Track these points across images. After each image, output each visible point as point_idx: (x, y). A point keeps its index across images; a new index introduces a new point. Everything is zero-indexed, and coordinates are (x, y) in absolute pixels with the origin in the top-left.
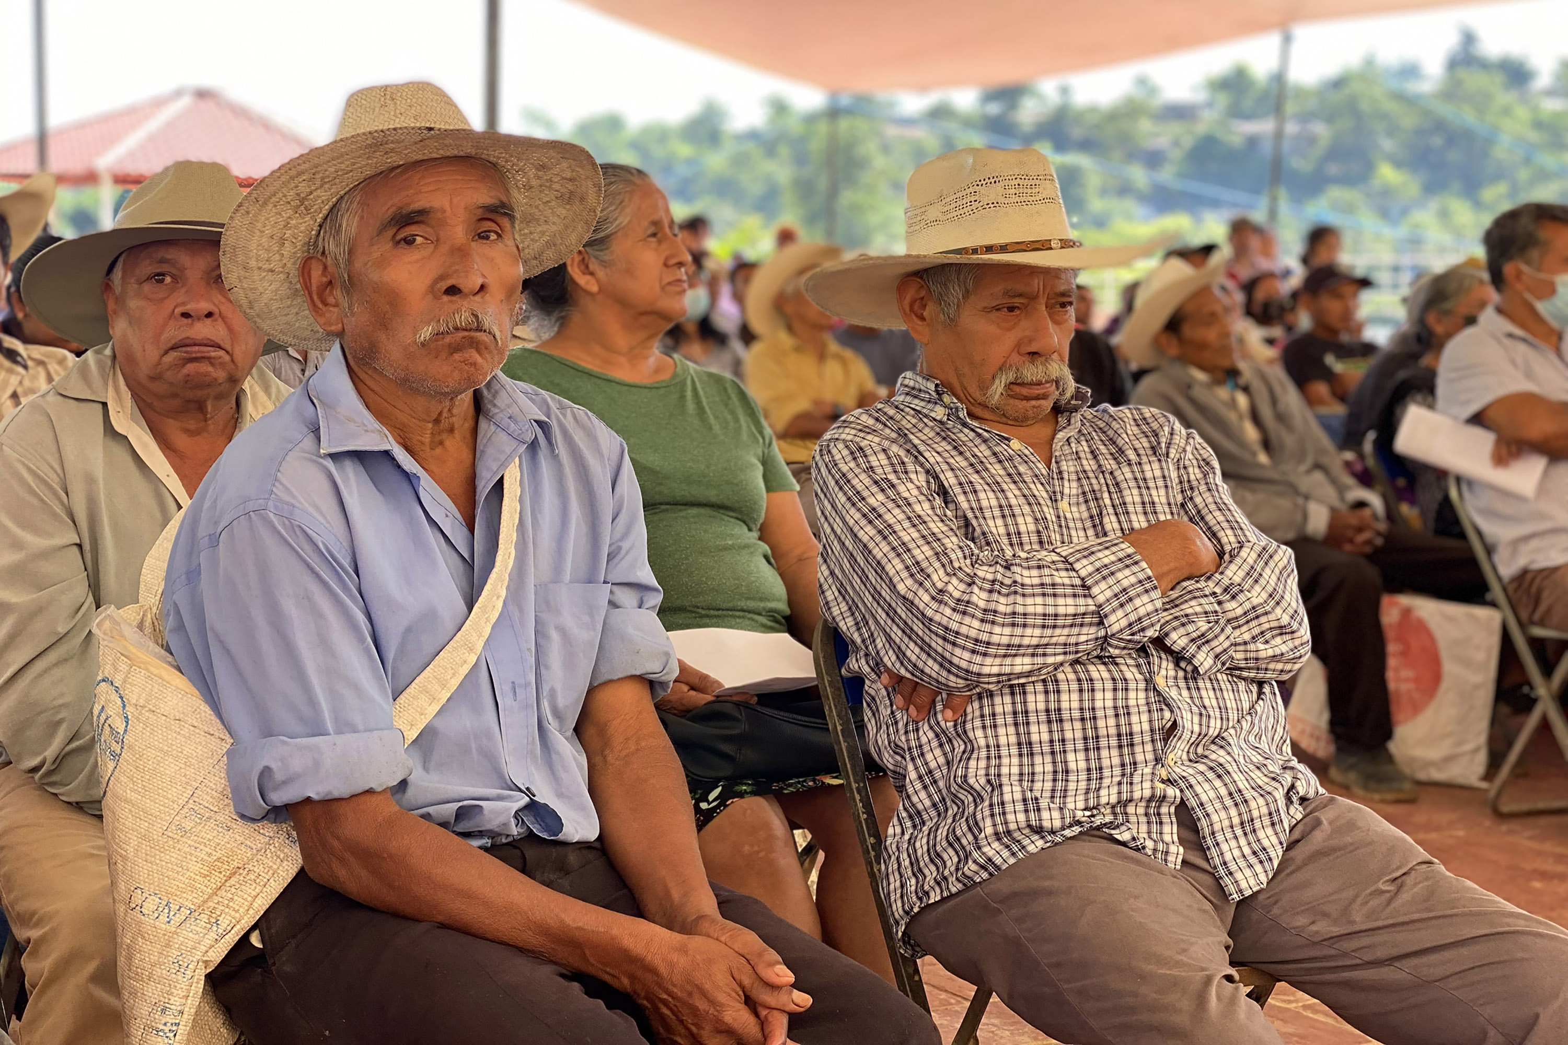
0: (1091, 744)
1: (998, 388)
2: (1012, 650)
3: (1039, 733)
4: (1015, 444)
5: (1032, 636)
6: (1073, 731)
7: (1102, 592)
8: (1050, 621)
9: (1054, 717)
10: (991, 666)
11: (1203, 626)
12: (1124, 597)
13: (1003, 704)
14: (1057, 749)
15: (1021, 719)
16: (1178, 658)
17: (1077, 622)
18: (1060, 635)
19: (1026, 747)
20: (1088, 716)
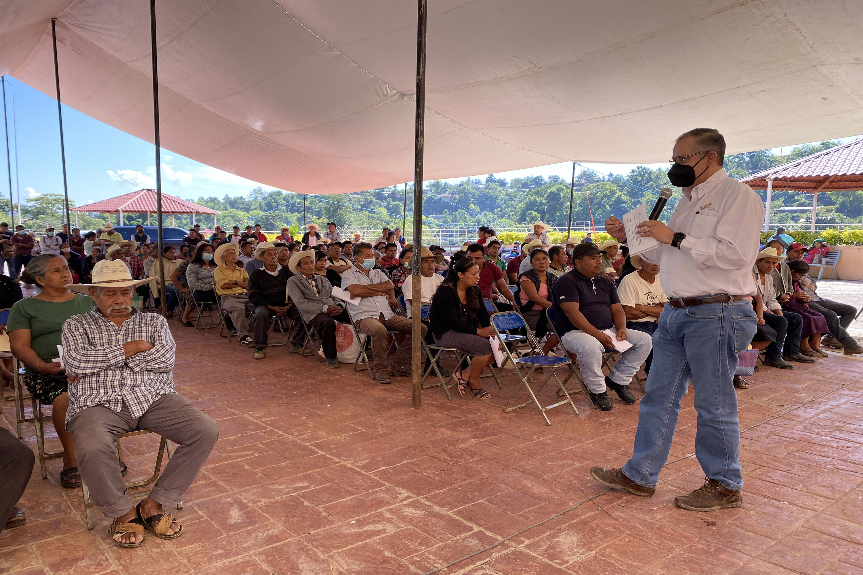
0: (106, 388)
1: (109, 311)
2: (85, 368)
3: (95, 385)
4: (112, 323)
5: (90, 365)
6: (101, 385)
7: (110, 356)
8: (95, 362)
9: (97, 382)
10: (80, 371)
11: (138, 362)
12: (115, 357)
13: (87, 379)
14: (98, 389)
15: (91, 382)
16: (131, 369)
17: (102, 362)
18: (99, 365)
19: (91, 388)
20: (105, 382)
